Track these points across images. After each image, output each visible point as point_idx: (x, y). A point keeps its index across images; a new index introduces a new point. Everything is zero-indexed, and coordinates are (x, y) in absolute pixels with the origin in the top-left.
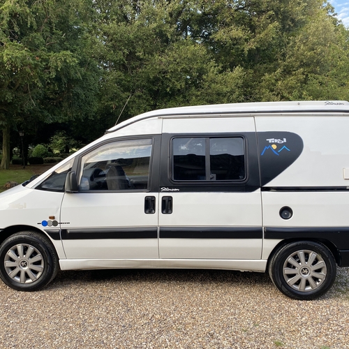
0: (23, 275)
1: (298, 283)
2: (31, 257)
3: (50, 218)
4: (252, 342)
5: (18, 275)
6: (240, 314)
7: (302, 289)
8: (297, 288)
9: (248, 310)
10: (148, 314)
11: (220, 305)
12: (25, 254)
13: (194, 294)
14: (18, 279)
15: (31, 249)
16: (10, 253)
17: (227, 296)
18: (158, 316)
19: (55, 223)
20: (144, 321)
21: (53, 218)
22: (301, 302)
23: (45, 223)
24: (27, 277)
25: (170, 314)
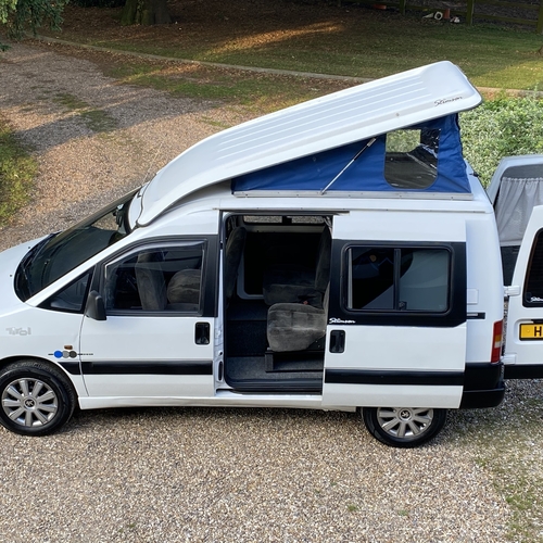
0: (29, 416)
1: (396, 427)
2: (40, 394)
3: (66, 348)
4: (324, 507)
5: (23, 416)
6: (317, 468)
7: (401, 435)
8: (394, 432)
9: (328, 463)
10: (202, 470)
11: (295, 455)
12: (30, 390)
13: (261, 437)
14: (23, 421)
15: (39, 385)
16: (10, 389)
17: (305, 440)
18: (214, 473)
19: (73, 354)
20: (197, 480)
21: (71, 348)
22: (398, 450)
23: (58, 354)
24: (34, 418)
25: (229, 470)
